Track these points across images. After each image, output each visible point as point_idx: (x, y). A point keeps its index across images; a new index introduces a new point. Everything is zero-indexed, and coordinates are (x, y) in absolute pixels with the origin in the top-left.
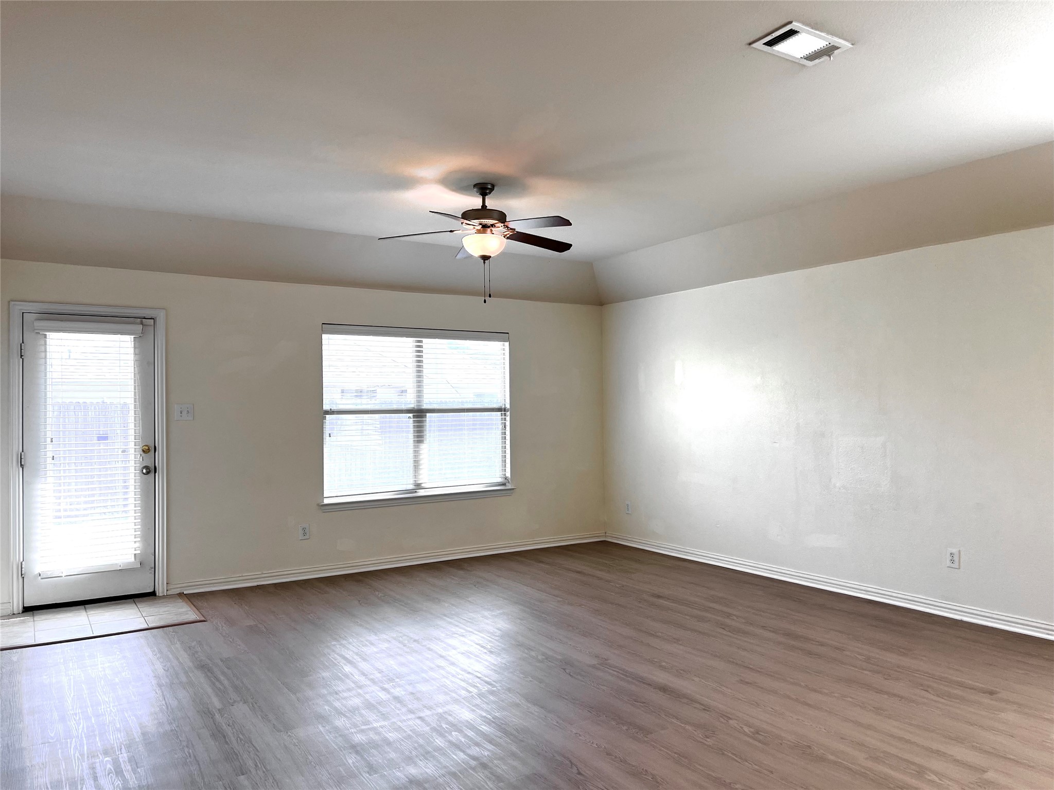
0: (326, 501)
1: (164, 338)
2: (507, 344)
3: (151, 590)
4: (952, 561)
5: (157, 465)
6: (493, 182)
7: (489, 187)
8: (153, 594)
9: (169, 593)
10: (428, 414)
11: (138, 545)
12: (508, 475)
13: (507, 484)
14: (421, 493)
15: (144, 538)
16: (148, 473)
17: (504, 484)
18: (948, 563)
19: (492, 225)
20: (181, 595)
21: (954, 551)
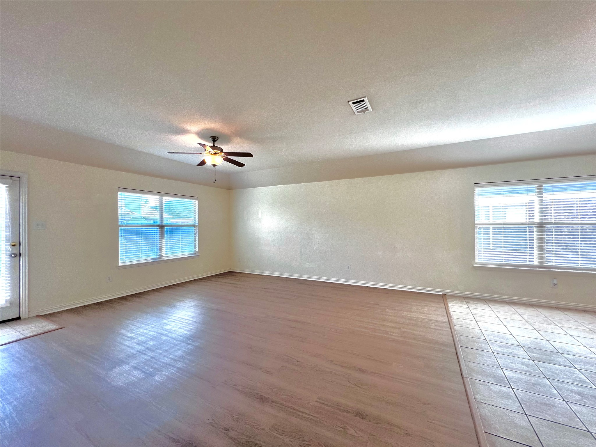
0: (120, 265)
1: (27, 189)
2: (197, 201)
3: (17, 316)
4: (348, 268)
5: (21, 252)
6: (218, 137)
7: (217, 138)
8: (19, 318)
9: (30, 316)
10: (165, 228)
11: (9, 294)
12: (197, 250)
13: (197, 254)
14: (163, 259)
15: (12, 290)
16: (16, 256)
17: (195, 254)
18: (347, 269)
19: (218, 153)
20: (38, 316)
21: (349, 265)
